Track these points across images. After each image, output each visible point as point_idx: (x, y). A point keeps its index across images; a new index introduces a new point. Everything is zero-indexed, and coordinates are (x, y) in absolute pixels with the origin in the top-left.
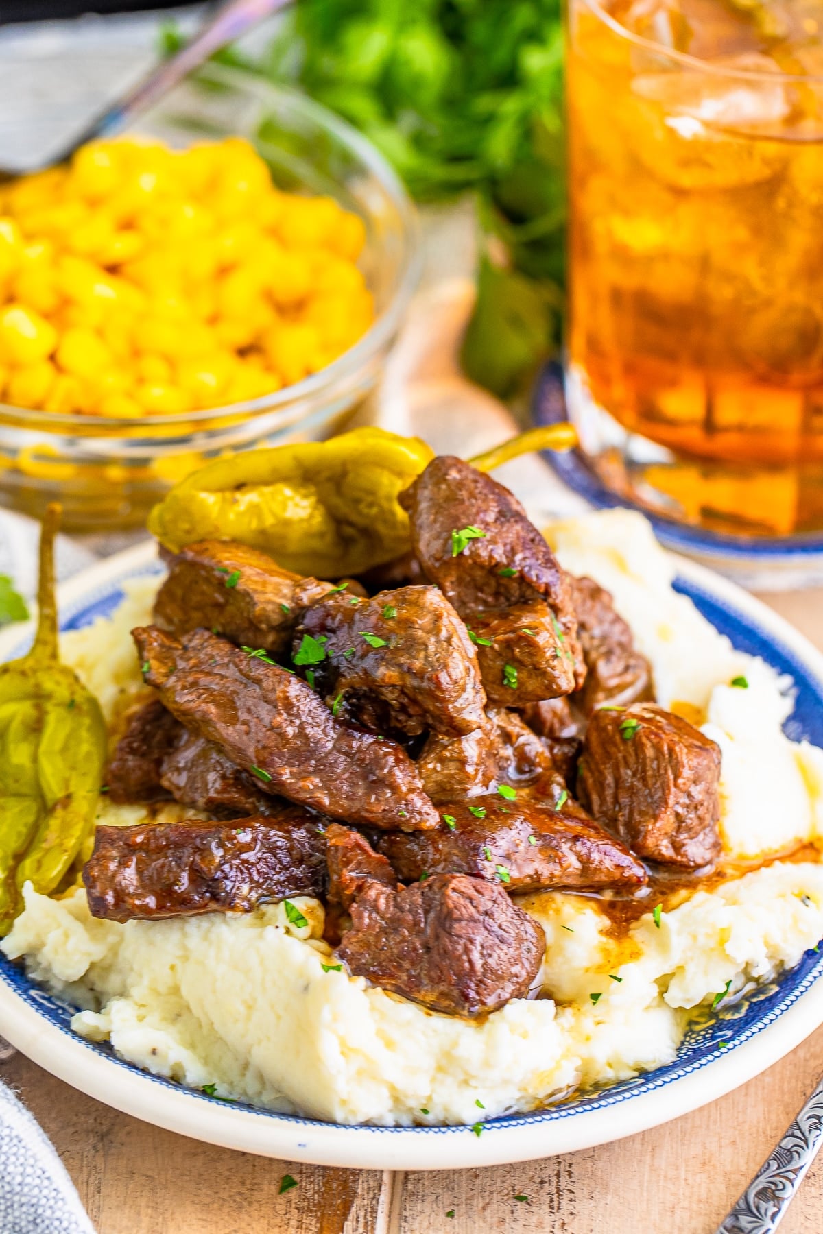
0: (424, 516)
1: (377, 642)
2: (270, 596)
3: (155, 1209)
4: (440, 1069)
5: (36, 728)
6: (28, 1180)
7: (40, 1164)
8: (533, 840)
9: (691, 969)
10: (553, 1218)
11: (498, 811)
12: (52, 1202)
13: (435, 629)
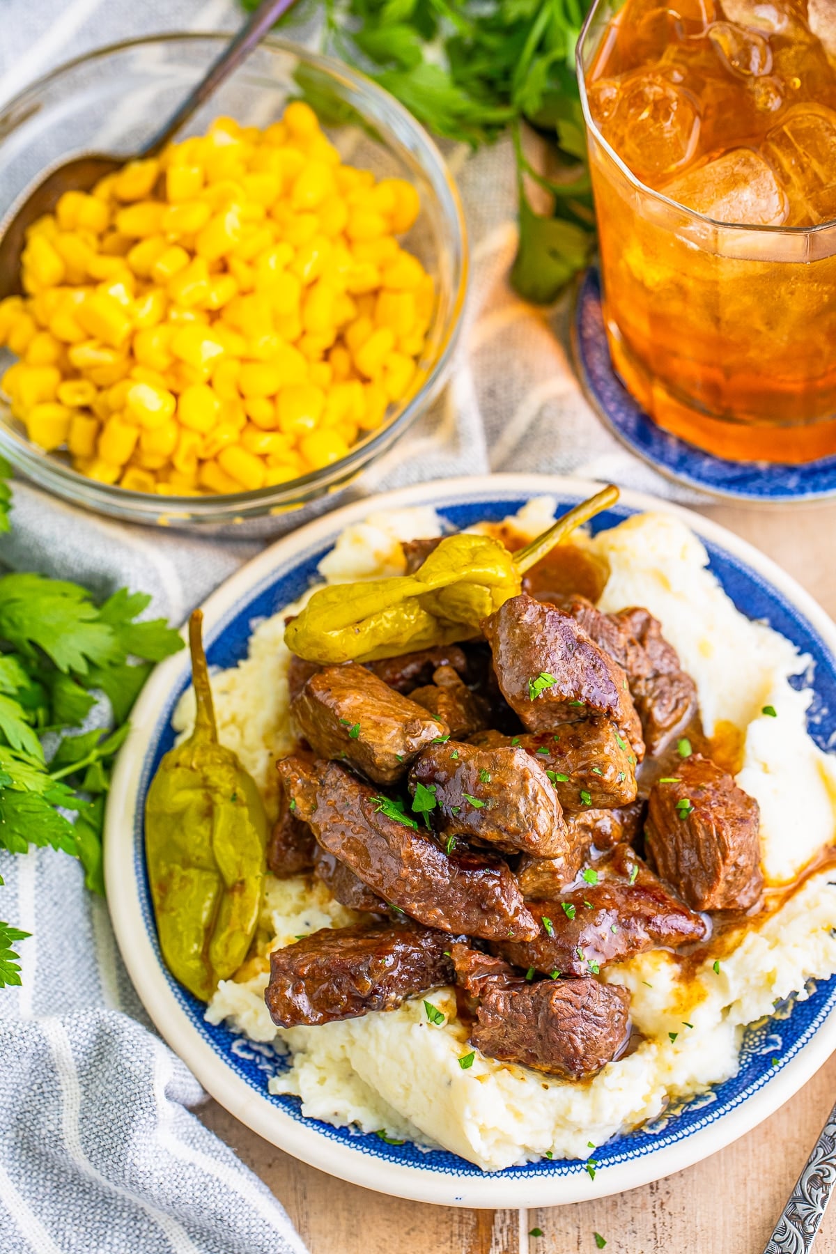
0: (504, 658)
1: (478, 804)
2: (387, 748)
3: (349, 1211)
4: (558, 1125)
5: (209, 813)
6: (254, 1230)
7: (260, 1216)
8: (615, 929)
9: (746, 1002)
10: (654, 1198)
11: (588, 902)
12: (273, 1242)
13: (524, 790)
